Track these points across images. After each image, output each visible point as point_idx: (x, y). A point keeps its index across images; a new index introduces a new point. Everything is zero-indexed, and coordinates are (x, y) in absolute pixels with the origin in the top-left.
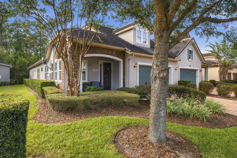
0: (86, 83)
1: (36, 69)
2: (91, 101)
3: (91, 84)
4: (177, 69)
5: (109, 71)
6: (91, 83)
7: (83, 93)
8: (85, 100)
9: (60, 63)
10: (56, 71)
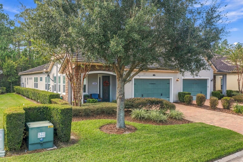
0: (86, 95)
2: (90, 110)
3: (91, 96)
4: (178, 80)
5: (108, 84)
6: (91, 95)
7: (84, 104)
8: (86, 109)
10: (59, 84)
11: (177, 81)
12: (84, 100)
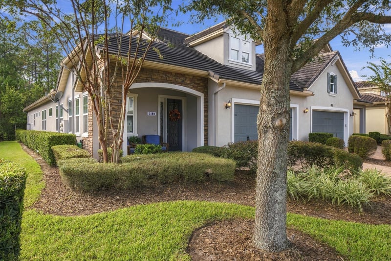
0: (134, 137)
1: (40, 111)
2: (144, 173)
3: (144, 139)
4: (307, 110)
5: (178, 115)
6: (145, 137)
7: (129, 157)
8: (134, 169)
9: (85, 99)
10: (77, 115)
11: (304, 112)
12: (128, 148)
